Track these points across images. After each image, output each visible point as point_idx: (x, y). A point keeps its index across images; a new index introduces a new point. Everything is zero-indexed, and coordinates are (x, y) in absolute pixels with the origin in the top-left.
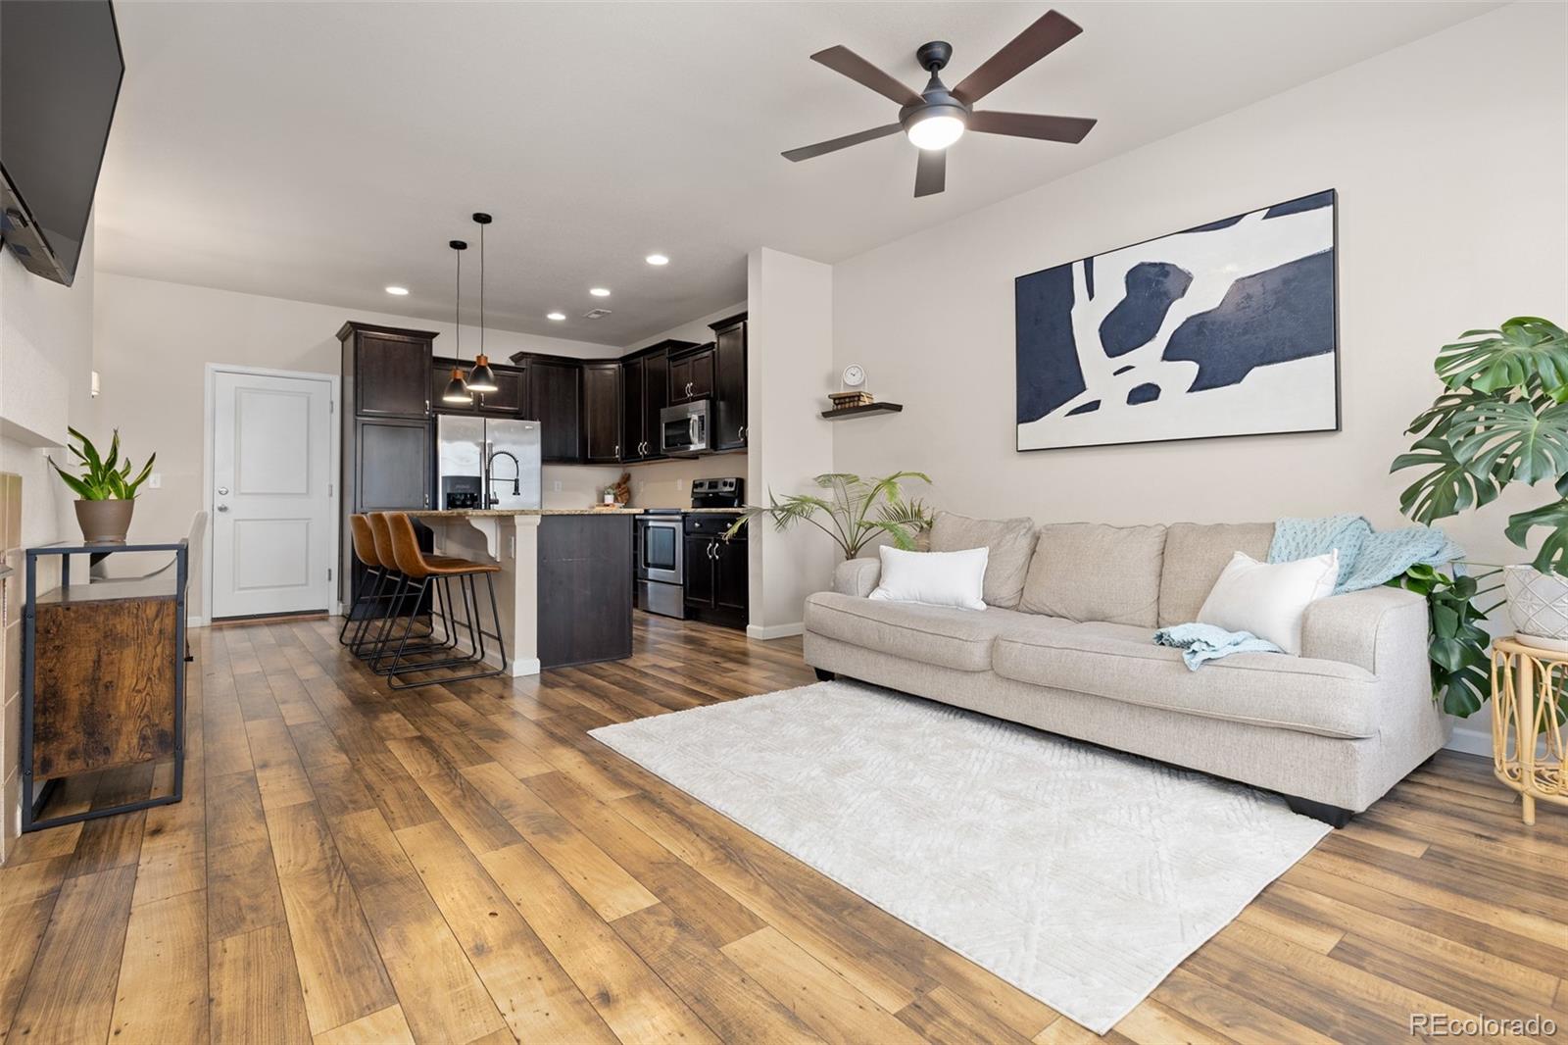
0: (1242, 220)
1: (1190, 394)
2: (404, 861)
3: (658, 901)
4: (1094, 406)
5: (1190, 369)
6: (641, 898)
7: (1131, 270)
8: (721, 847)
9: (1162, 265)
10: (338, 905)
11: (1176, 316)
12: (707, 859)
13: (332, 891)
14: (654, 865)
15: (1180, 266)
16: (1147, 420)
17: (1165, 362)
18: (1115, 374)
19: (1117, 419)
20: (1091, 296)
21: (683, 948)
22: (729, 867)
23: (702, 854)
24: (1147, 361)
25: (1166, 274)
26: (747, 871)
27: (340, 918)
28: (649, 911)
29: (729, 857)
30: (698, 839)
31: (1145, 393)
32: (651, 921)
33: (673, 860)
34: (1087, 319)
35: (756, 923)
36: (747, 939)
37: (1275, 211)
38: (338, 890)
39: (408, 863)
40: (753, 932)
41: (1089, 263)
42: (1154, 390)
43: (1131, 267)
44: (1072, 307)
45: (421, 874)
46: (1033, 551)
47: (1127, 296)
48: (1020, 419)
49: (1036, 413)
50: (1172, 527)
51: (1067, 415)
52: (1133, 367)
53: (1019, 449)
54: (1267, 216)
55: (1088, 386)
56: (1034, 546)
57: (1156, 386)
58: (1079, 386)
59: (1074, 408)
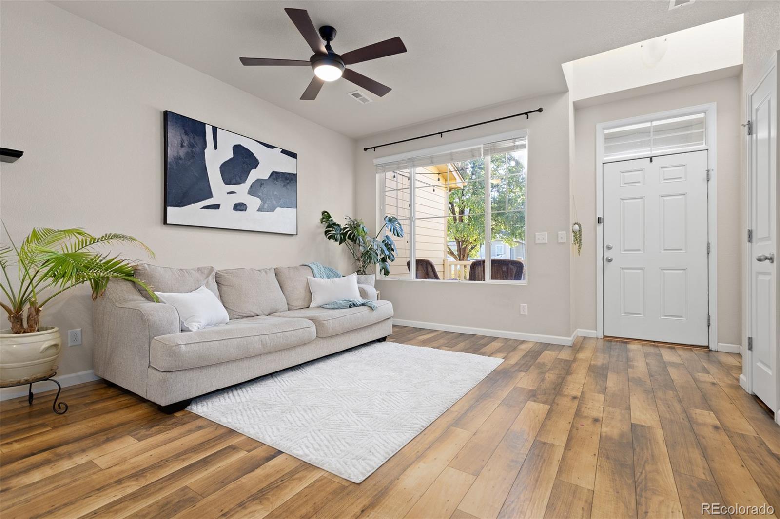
0: (274, 149)
1: (258, 212)
2: (599, 466)
3: (529, 401)
4: (217, 207)
5: (258, 201)
6: (531, 404)
7: (236, 146)
9: (248, 151)
10: (645, 464)
11: (254, 175)
12: (493, 400)
13: (646, 472)
14: (511, 407)
15: (254, 155)
16: (241, 219)
17: (249, 195)
18: (228, 193)
20: (216, 148)
21: (542, 394)
24: (242, 191)
25: (250, 156)
27: (645, 458)
31: (240, 207)
34: (213, 159)
36: (526, 387)
37: (284, 152)
38: (642, 471)
39: (599, 464)
41: (215, 129)
42: (245, 206)
43: (236, 144)
44: (205, 148)
45: (597, 455)
46: (218, 285)
47: (233, 157)
48: (167, 204)
49: (181, 203)
50: (277, 269)
51: (201, 208)
52: (236, 193)
53: (168, 223)
54: (281, 152)
55: (214, 195)
56: (217, 283)
57: (245, 205)
58: (210, 195)
59: (206, 205)
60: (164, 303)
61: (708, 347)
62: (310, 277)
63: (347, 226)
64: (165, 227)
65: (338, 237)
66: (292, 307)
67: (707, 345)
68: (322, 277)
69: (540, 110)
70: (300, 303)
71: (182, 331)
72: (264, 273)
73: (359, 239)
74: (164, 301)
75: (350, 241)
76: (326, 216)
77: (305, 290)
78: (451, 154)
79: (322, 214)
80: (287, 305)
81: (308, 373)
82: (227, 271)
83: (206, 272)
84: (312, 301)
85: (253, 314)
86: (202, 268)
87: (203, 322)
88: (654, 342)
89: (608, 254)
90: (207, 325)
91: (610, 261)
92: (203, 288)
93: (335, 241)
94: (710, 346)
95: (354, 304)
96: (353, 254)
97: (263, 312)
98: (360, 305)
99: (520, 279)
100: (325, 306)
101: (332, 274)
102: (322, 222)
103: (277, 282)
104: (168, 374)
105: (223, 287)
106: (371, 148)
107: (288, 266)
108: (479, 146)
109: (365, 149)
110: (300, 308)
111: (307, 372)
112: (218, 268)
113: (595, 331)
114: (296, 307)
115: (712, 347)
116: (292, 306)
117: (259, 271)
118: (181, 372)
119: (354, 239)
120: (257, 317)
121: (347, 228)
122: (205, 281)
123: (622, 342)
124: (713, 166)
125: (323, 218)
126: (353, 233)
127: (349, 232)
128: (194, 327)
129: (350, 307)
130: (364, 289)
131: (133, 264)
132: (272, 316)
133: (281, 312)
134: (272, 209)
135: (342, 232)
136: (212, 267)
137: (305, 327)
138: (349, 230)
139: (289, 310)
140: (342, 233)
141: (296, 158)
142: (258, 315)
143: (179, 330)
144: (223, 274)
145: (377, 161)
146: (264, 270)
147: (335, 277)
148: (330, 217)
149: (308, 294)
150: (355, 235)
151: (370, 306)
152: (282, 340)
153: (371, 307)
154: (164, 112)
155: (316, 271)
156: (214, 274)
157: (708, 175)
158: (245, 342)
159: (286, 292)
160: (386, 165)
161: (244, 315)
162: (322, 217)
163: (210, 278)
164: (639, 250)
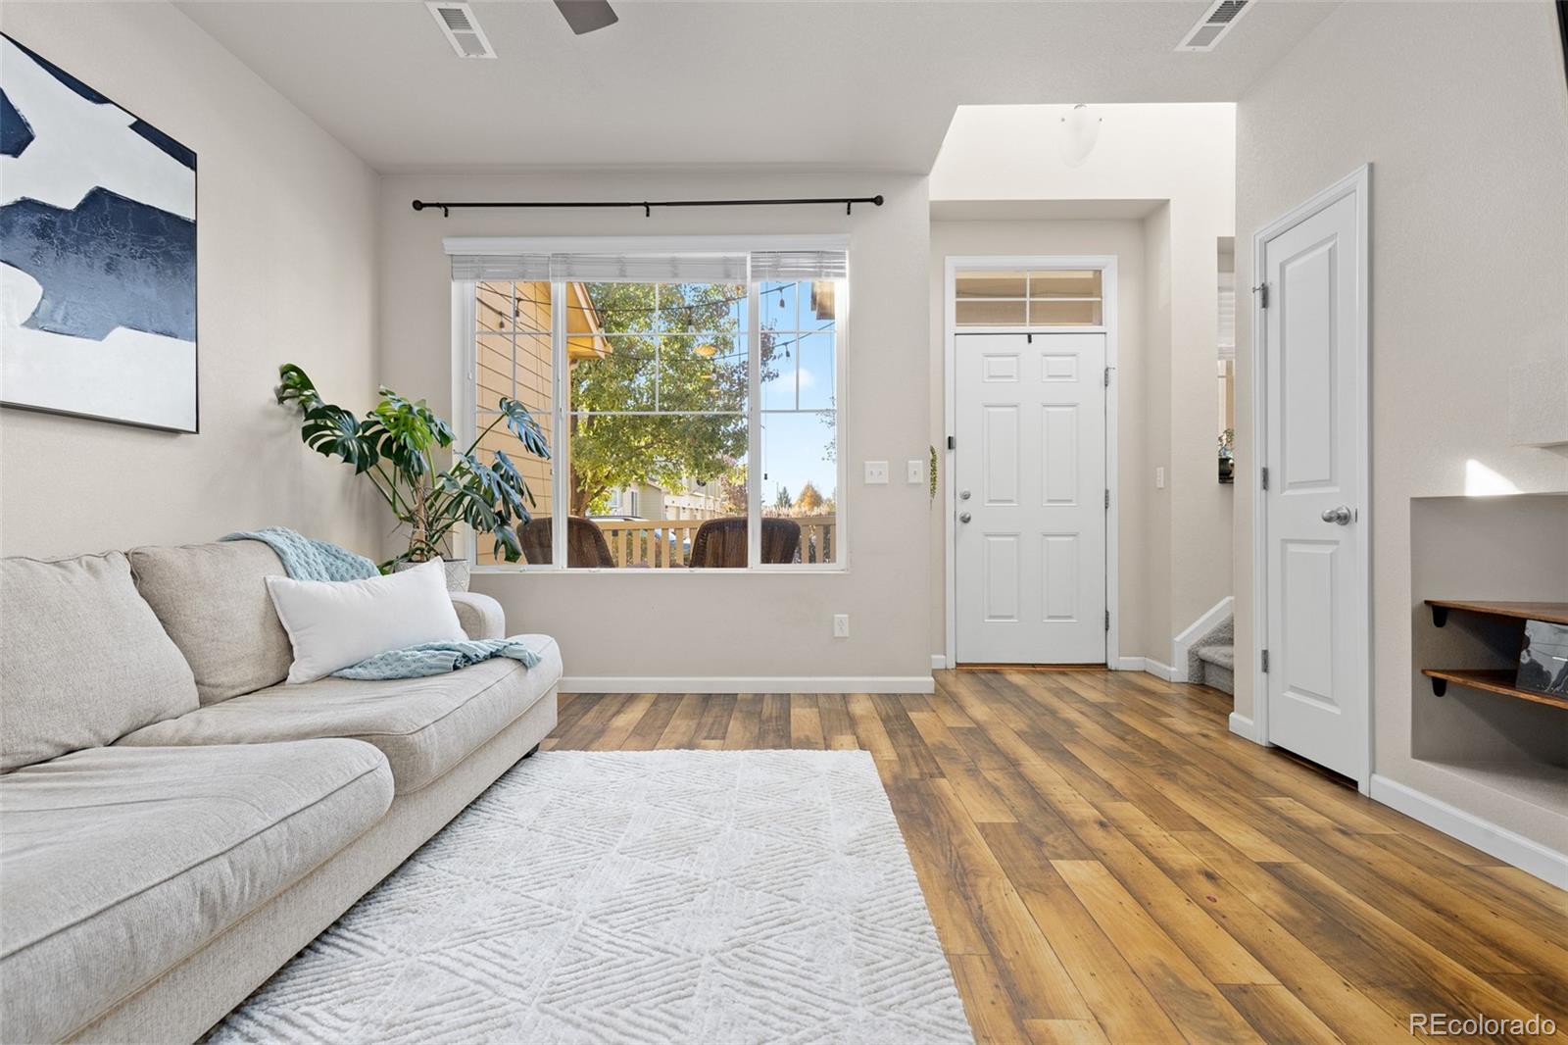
1: (28, 330)
3: (1052, 862)
6: (1066, 868)
8: (964, 885)
12: (988, 879)
14: (1044, 891)
21: (1044, 830)
22: (972, 865)
23: (989, 886)
26: (959, 857)
28: (1061, 857)
29: (965, 873)
30: (983, 903)
32: (1061, 851)
33: (1022, 890)
35: (982, 827)
36: (996, 821)
37: (141, 127)
40: (989, 823)
50: (136, 553)
54: (132, 127)
61: (1105, 665)
62: (276, 577)
63: (373, 418)
65: (353, 446)
66: (217, 692)
67: (1104, 662)
68: (316, 575)
69: (878, 201)
70: (247, 673)
72: (80, 571)
73: (419, 459)
75: (390, 462)
76: (295, 382)
77: (263, 624)
78: (673, 262)
79: (282, 377)
80: (194, 688)
81: (381, 947)
84: (293, 660)
88: (1033, 665)
89: (964, 508)
91: (966, 520)
93: (345, 461)
94: (1109, 664)
95: (464, 656)
96: (393, 504)
97: (96, 733)
98: (486, 658)
99: (790, 562)
100: (347, 672)
101: (339, 563)
102: (281, 400)
106: (438, 205)
108: (741, 255)
109: (418, 205)
110: (246, 689)
111: (368, 941)
113: (943, 657)
114: (233, 687)
115: (1112, 665)
116: (217, 686)
117: (58, 563)
119: (402, 457)
121: (378, 423)
123: (989, 672)
124: (1113, 363)
125: (285, 387)
126: (397, 438)
127: (384, 437)
129: (456, 668)
130: (472, 607)
133: (172, 719)
135: (360, 434)
137: (360, 772)
138: (384, 431)
139: (203, 705)
140: (363, 439)
141: (194, 168)
142: (72, 752)
145: (452, 246)
146: (79, 557)
147: (353, 572)
148: (306, 384)
149: (275, 636)
150: (405, 447)
151: (518, 655)
153: (519, 660)
155: (292, 557)
157: (1106, 375)
159: (187, 638)
160: (484, 262)
162: (279, 384)
164: (1011, 501)
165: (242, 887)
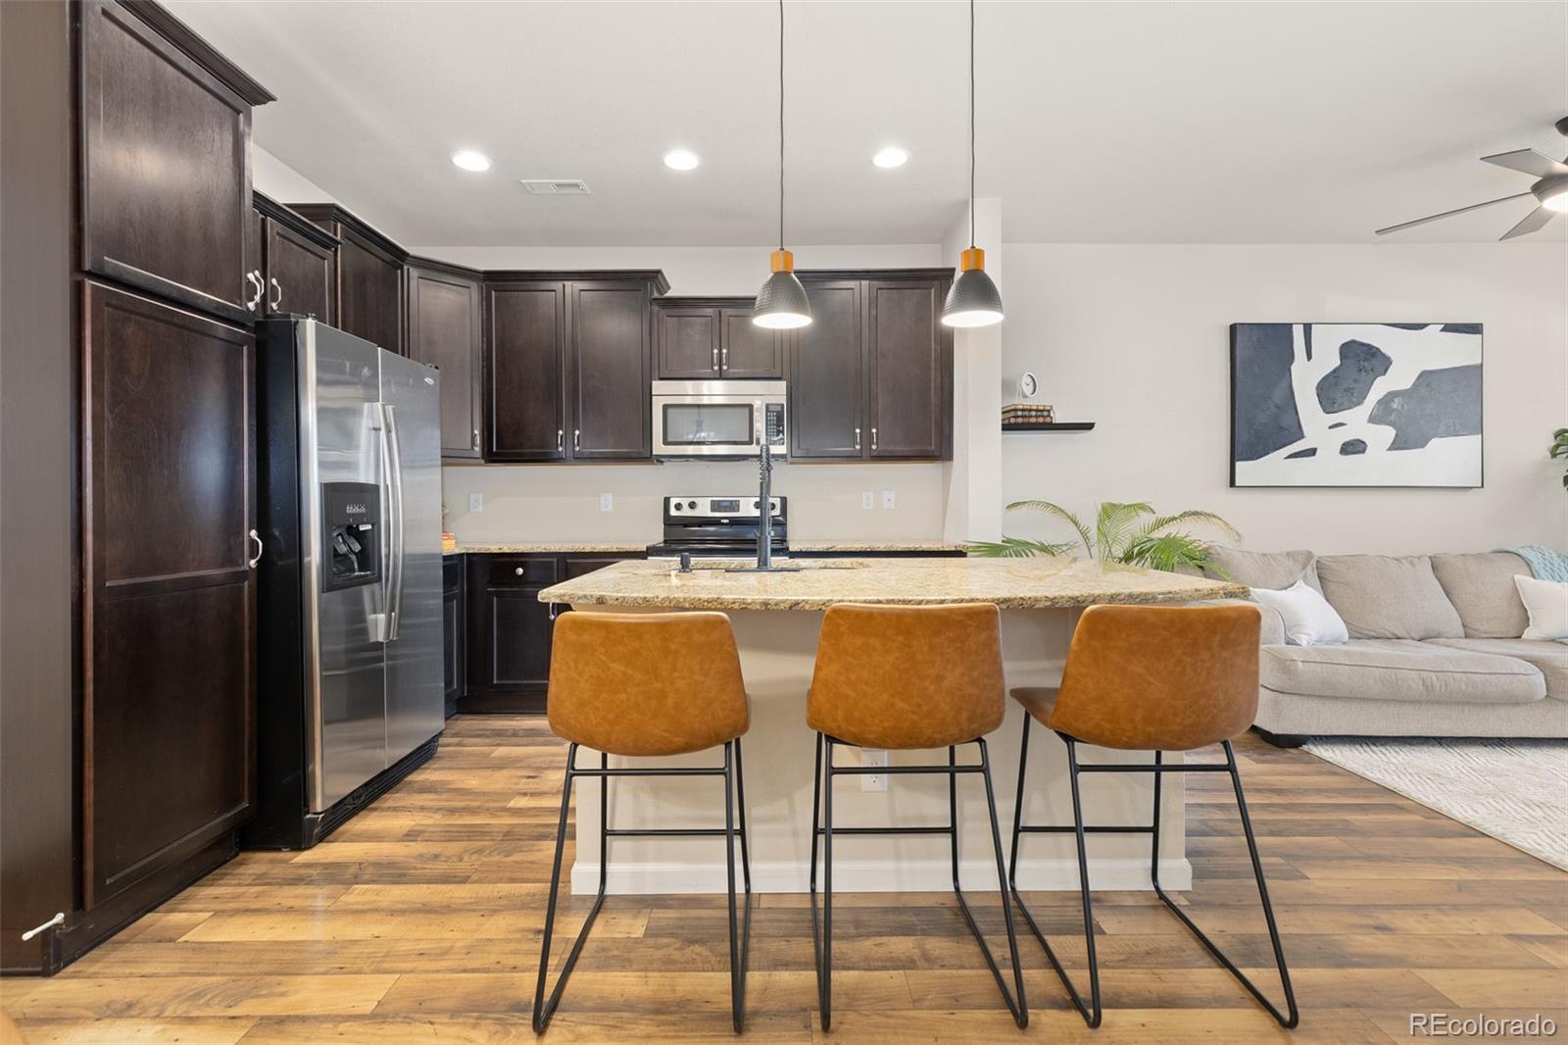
0: (1427, 328)
1: (1389, 451)
4: (1312, 452)
5: (1388, 433)
7: (1346, 343)
9: (1369, 347)
11: (1380, 388)
15: (1383, 351)
16: (1354, 469)
17: (1371, 425)
18: (1330, 428)
19: (1329, 466)
20: (1309, 357)
24: (1356, 421)
25: (1373, 355)
31: (1353, 447)
34: (1306, 376)
37: (1449, 328)
41: (1308, 328)
42: (1362, 445)
43: (1346, 341)
44: (1292, 363)
46: (1321, 582)
47: (1341, 365)
48: (1236, 457)
49: (1255, 452)
50: (1435, 557)
51: (1286, 458)
52: (1344, 424)
53: (1237, 485)
54: (1442, 330)
55: (1305, 434)
56: (1319, 577)
57: (1364, 443)
58: (1298, 434)
59: (1293, 452)
60: (1257, 602)
62: (1524, 578)
64: (1233, 493)
66: (1475, 633)
68: (1556, 578)
70: (1496, 627)
71: (1288, 643)
72: (1406, 565)
74: (1257, 599)
77: (1510, 602)
79: (1553, 441)
80: (1462, 627)
82: (1335, 559)
83: (1301, 558)
84: (1528, 626)
85: (1390, 635)
86: (1294, 552)
87: (1314, 637)
90: (1318, 641)
92: (1300, 583)
97: (1409, 634)
102: (1554, 456)
103: (1437, 582)
104: (1281, 695)
105: (1329, 584)
107: (1462, 553)
110: (1498, 636)
112: (1320, 551)
114: (1486, 633)
116: (1474, 630)
117: (1397, 560)
118: (1298, 697)
120: (1397, 641)
122: (1302, 574)
125: (1558, 445)
128: (1304, 640)
131: (1205, 546)
132: (1432, 643)
133: (1447, 638)
134: (1421, 443)
136: (1310, 552)
137: (1517, 671)
139: (1466, 637)
141: (1480, 333)
142: (1399, 638)
143: (1283, 641)
144: (1328, 563)
146: (1406, 558)
149: (1518, 611)
152: (1463, 686)
154: (1231, 326)
155: (1537, 565)
156: (1313, 562)
158: (1393, 676)
159: (1459, 603)
161: (1372, 633)
162: (1554, 444)
163: (1309, 568)
165: (1441, 686)
